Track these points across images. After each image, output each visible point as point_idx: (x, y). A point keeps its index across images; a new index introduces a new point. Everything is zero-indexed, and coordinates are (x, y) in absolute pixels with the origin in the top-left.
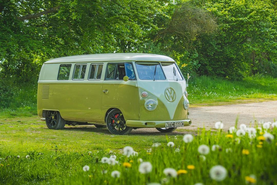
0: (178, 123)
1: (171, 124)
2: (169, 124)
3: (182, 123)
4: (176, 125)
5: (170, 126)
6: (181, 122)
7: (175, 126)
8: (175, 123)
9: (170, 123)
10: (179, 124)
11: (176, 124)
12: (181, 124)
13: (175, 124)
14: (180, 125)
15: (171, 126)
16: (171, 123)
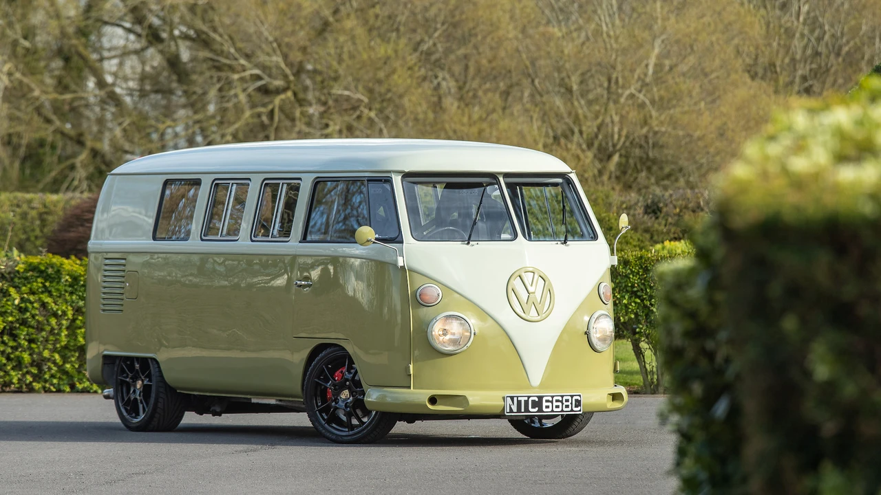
0: (557, 401)
1: (526, 402)
2: (519, 403)
3: (576, 400)
4: (547, 407)
5: (523, 410)
6: (572, 396)
7: (544, 409)
8: (544, 399)
9: (523, 399)
10: (562, 402)
11: (547, 401)
12: (569, 403)
13: (545, 404)
14: (567, 406)
15: (527, 410)
16: (526, 398)
